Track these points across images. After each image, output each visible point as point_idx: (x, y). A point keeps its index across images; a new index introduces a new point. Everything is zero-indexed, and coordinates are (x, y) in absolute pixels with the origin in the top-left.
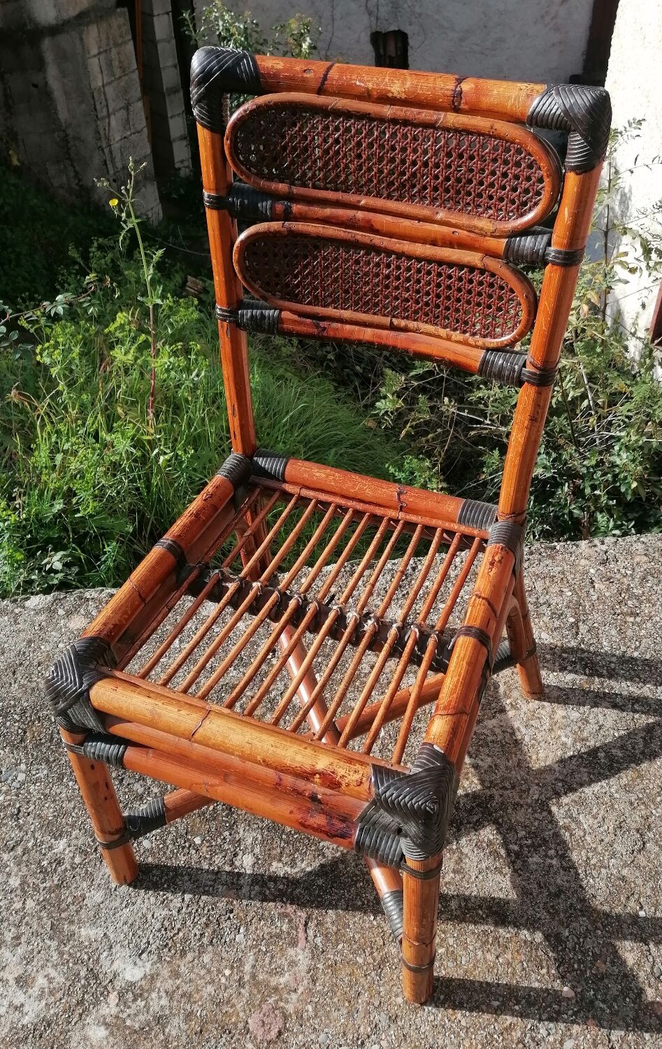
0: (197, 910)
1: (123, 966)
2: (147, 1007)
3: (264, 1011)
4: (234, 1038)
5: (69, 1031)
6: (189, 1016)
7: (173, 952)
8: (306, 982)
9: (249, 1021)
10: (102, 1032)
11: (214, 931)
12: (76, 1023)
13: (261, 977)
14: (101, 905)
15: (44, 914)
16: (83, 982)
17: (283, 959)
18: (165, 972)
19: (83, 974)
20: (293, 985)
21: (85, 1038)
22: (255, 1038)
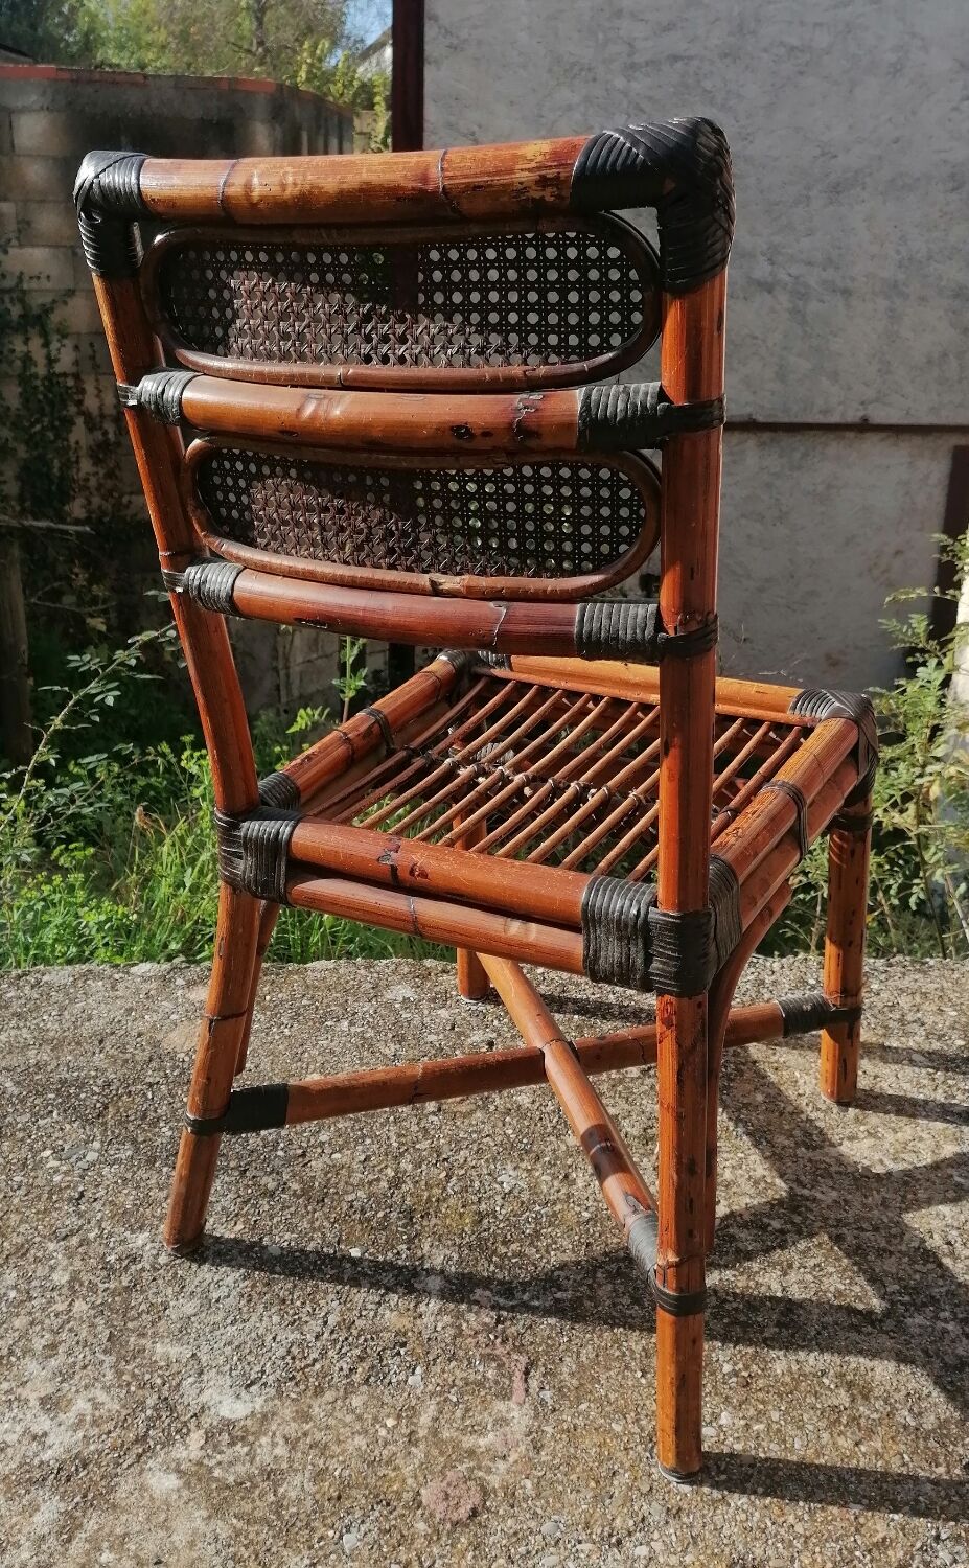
0: (347, 1339)
1: (218, 1398)
2: (251, 1456)
3: (448, 1479)
4: (396, 1513)
5: (116, 1475)
6: (319, 1475)
7: (303, 1387)
8: (522, 1448)
9: (423, 1491)
10: (172, 1482)
11: (373, 1367)
12: (129, 1466)
13: (446, 1434)
14: (193, 1319)
15: (100, 1321)
16: (149, 1412)
17: (486, 1414)
18: (287, 1411)
19: (150, 1402)
20: (501, 1449)
21: (143, 1488)
22: (432, 1515)
